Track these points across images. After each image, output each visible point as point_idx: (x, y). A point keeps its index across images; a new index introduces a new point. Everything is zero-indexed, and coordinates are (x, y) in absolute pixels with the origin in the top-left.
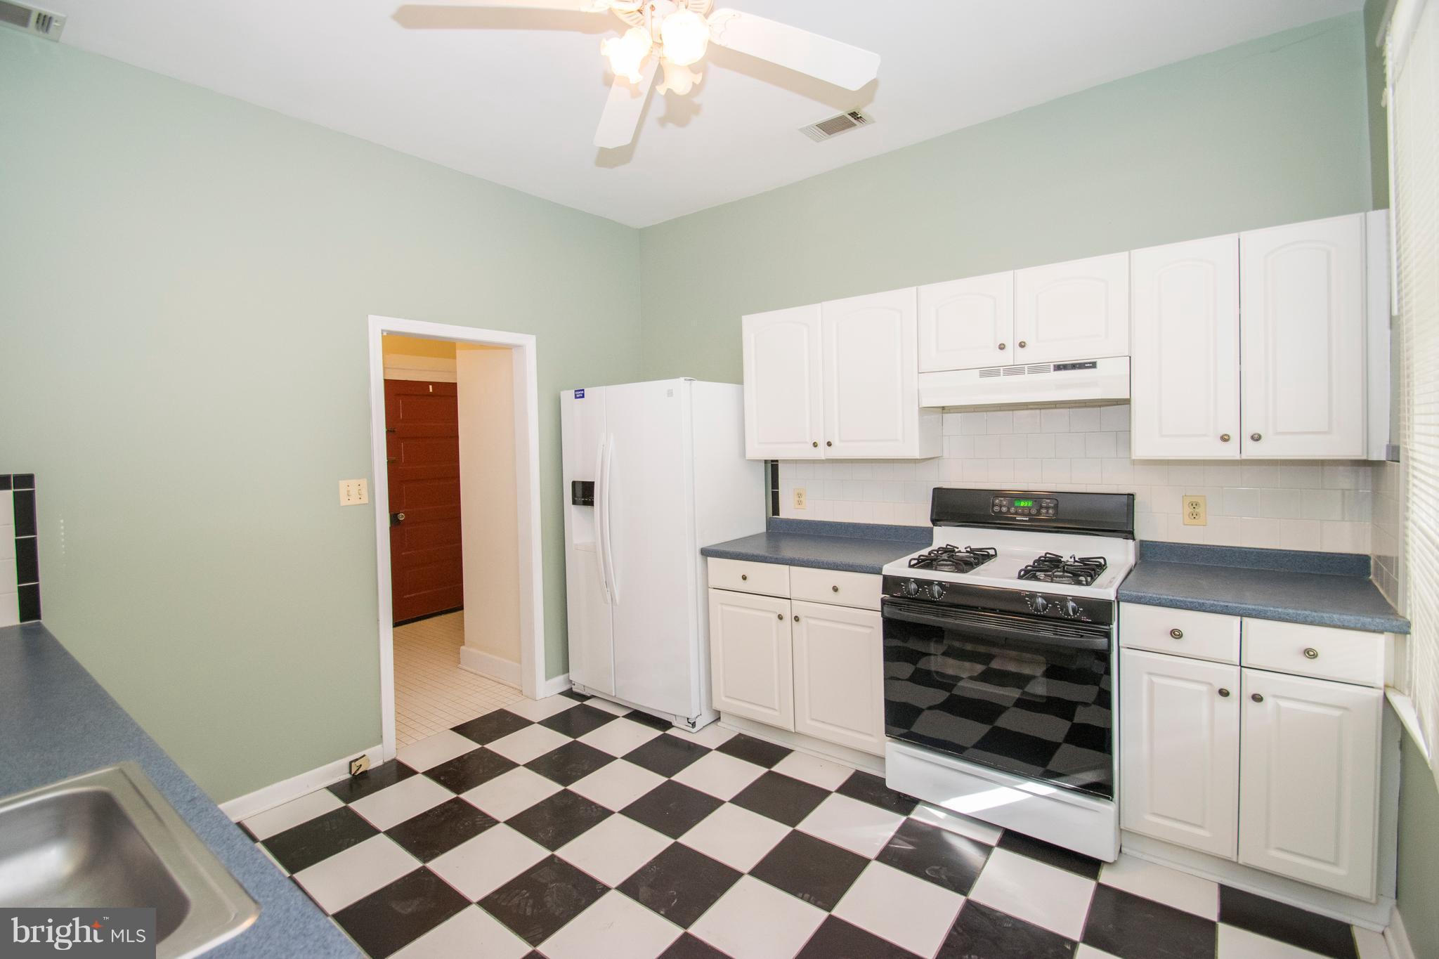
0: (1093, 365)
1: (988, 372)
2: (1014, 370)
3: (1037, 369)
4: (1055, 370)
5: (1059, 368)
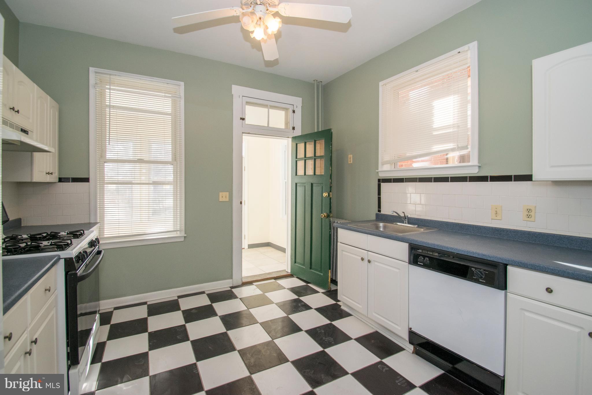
0: (27, 133)
5: (21, 130)
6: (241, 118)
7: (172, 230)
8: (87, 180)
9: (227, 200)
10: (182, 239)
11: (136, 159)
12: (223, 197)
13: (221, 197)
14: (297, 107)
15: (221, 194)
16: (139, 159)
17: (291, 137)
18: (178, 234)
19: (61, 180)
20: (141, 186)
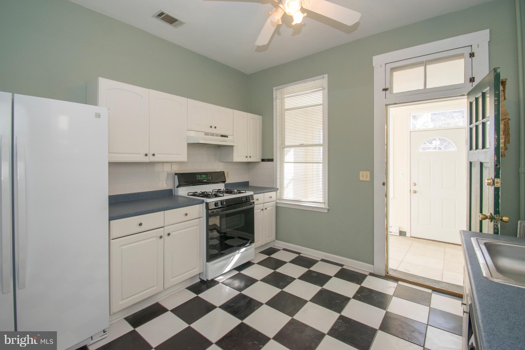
0: (227, 137)
1: (206, 134)
2: (212, 135)
3: (217, 135)
4: (221, 136)
5: (222, 136)
6: (383, 89)
7: (322, 202)
8: (272, 160)
9: (368, 179)
10: (326, 211)
11: (299, 144)
12: (364, 176)
13: (362, 176)
14: (478, 47)
15: (361, 173)
16: (301, 144)
17: (466, 94)
18: (322, 206)
19: (263, 160)
20: (313, 164)
